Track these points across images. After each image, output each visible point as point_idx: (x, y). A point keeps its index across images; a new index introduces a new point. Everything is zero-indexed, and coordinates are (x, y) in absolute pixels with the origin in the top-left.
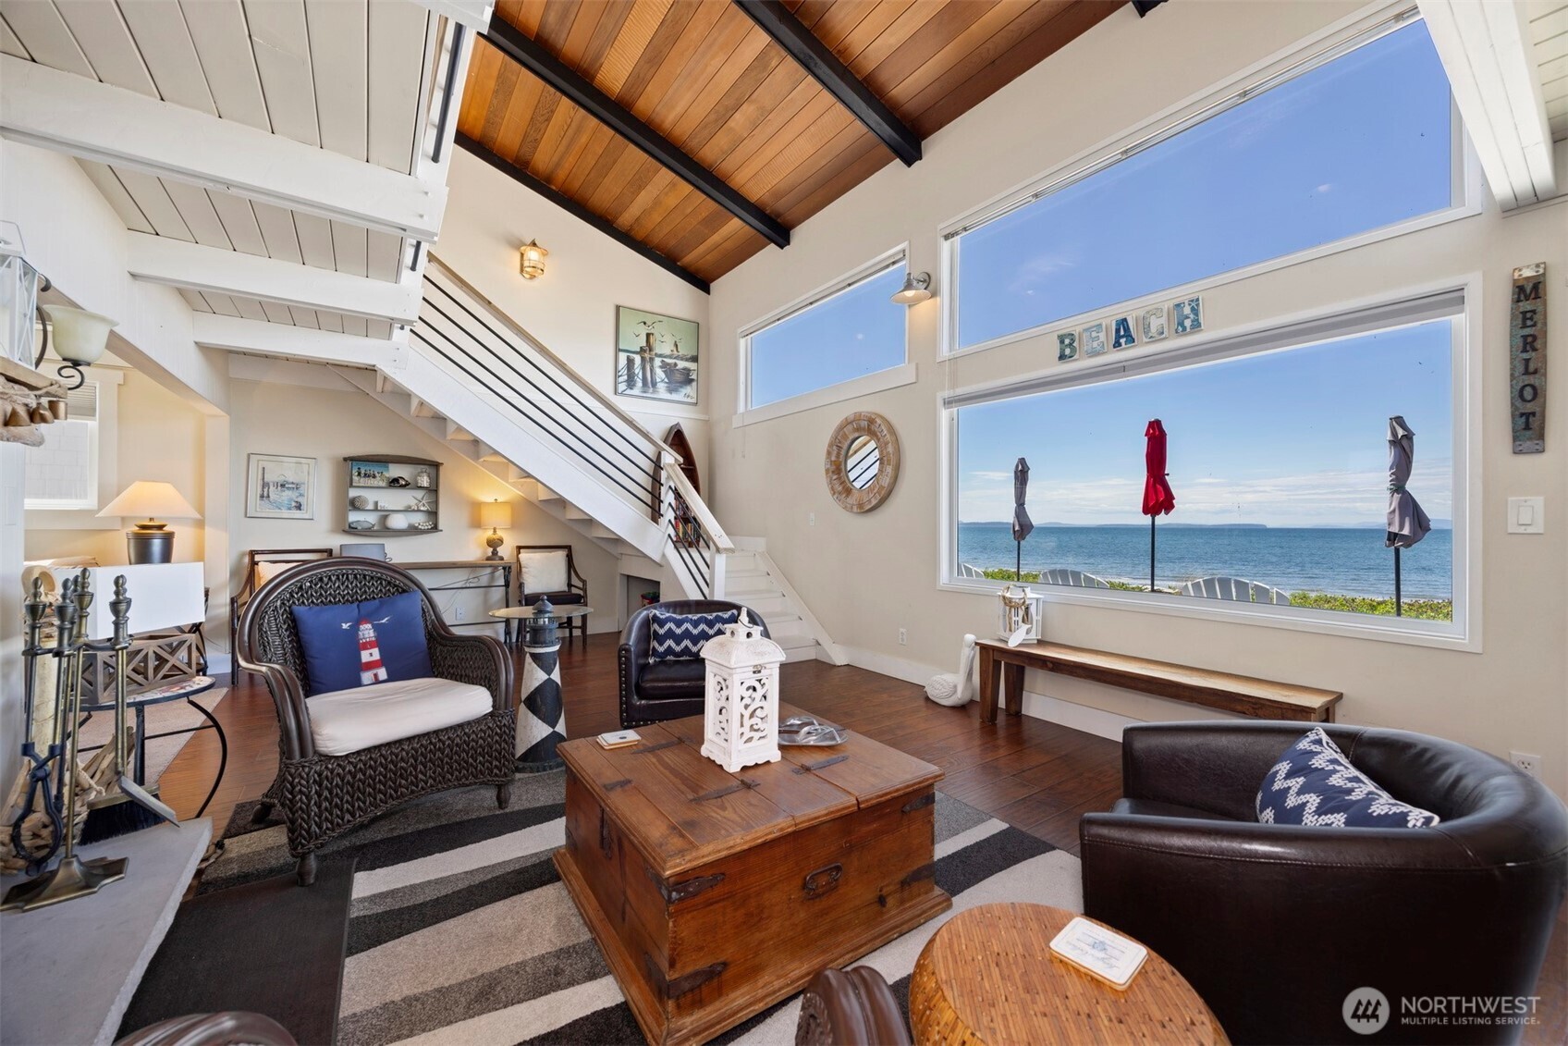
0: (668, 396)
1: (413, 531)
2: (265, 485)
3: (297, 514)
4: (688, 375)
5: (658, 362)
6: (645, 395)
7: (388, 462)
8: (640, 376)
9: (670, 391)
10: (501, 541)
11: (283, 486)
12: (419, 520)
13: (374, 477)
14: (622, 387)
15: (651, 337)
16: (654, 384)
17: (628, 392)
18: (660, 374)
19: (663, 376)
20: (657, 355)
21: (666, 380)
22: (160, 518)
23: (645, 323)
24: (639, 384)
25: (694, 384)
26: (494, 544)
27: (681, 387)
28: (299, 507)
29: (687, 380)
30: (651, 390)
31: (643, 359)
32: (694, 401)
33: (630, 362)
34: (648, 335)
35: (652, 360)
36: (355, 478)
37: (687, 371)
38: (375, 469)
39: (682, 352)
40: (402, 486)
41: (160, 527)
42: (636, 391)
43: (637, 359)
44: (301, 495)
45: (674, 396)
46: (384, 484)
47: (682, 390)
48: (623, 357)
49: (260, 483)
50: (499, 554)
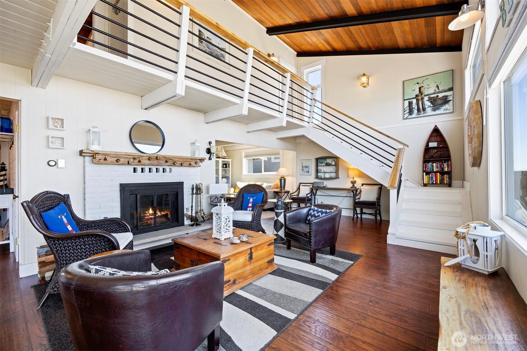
0: (434, 113)
1: (331, 178)
2: (303, 167)
3: (308, 174)
4: (447, 99)
5: (426, 98)
6: (419, 116)
7: (326, 158)
8: (416, 108)
9: (434, 110)
10: (355, 182)
11: (306, 167)
12: (333, 175)
13: (323, 163)
14: (406, 115)
15: (422, 89)
16: (424, 109)
17: (410, 117)
18: (427, 104)
19: (430, 104)
20: (425, 96)
21: (432, 106)
22: (284, 176)
23: (418, 83)
24: (415, 111)
25: (451, 103)
26: (354, 183)
27: (441, 106)
28: (308, 172)
29: (445, 101)
30: (422, 113)
31: (417, 100)
32: (451, 111)
33: (410, 104)
34: (420, 88)
35: (422, 99)
36: (319, 164)
37: (446, 97)
38: (323, 161)
39: (441, 88)
40: (328, 165)
41: (284, 177)
42: (414, 116)
43: (414, 101)
44: (309, 169)
45: (437, 112)
46: (325, 165)
47: (442, 107)
48: (407, 103)
49: (302, 167)
50: (355, 186)
